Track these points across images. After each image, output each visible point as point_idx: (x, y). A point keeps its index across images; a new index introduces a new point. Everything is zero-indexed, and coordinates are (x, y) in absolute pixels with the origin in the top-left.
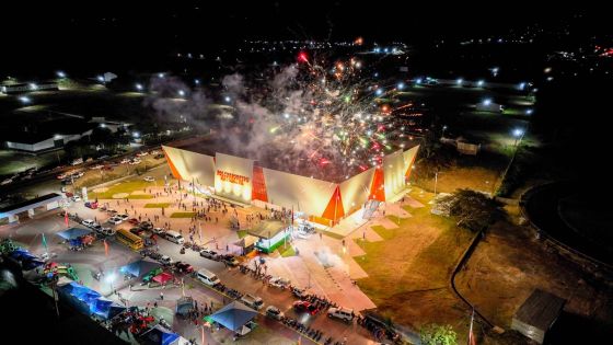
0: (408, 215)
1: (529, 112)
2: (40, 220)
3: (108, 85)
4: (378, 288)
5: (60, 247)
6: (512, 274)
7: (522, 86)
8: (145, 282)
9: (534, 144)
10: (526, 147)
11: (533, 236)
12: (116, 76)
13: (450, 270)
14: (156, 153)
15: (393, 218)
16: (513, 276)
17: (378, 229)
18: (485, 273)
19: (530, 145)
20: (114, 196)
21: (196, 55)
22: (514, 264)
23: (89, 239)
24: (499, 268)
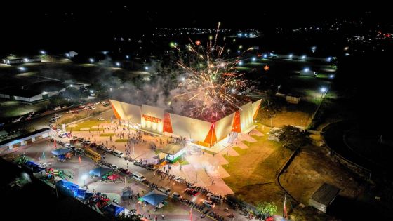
0: (255, 141)
1: (332, 76)
2: (39, 144)
3: (72, 59)
4: (235, 183)
5: (53, 160)
6: (313, 175)
7: (329, 59)
8: (103, 180)
9: (334, 97)
10: (328, 99)
11: (327, 153)
12: (77, 54)
13: (277, 173)
14: (104, 103)
15: (245, 142)
16: (314, 176)
17: (237, 149)
18: (297, 174)
19: (331, 97)
20: (81, 129)
21: (126, 39)
22: (314, 169)
23: (69, 155)
24: (305, 171)
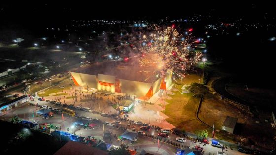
0: (174, 94)
1: (205, 51)
4: (174, 121)
5: (39, 118)
6: (217, 112)
7: (199, 40)
8: (85, 128)
9: (210, 64)
10: (207, 65)
11: (219, 98)
13: (195, 112)
15: (170, 96)
16: (217, 113)
17: (166, 100)
18: (207, 112)
19: (209, 64)
20: (50, 95)
22: (216, 109)
24: (211, 110)
